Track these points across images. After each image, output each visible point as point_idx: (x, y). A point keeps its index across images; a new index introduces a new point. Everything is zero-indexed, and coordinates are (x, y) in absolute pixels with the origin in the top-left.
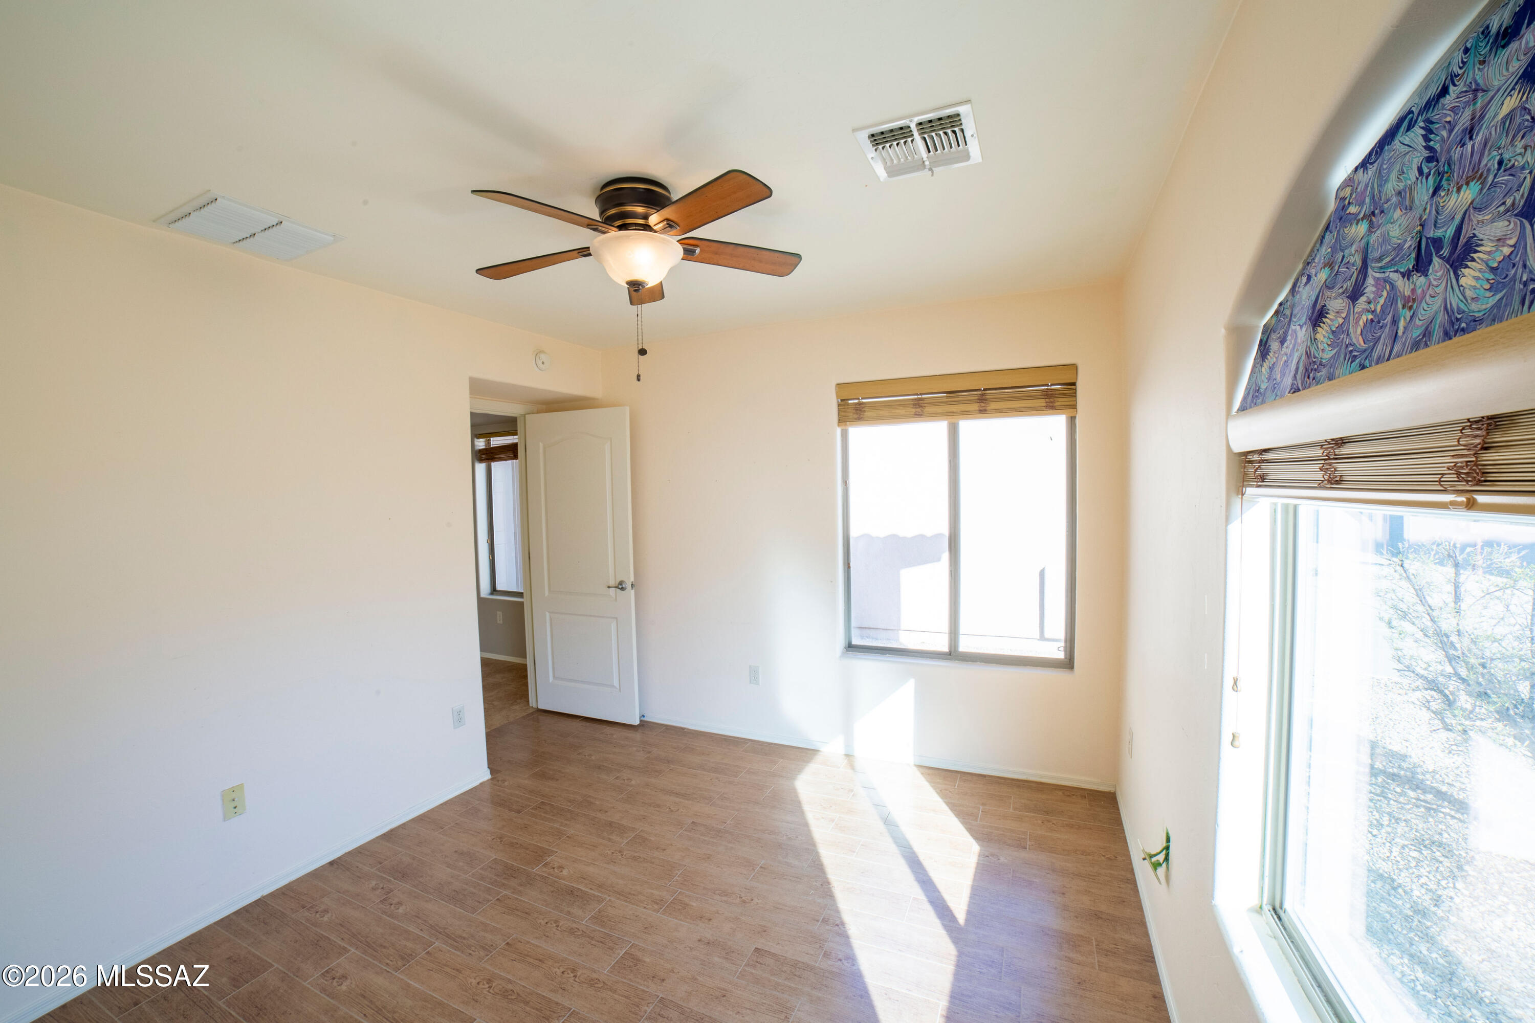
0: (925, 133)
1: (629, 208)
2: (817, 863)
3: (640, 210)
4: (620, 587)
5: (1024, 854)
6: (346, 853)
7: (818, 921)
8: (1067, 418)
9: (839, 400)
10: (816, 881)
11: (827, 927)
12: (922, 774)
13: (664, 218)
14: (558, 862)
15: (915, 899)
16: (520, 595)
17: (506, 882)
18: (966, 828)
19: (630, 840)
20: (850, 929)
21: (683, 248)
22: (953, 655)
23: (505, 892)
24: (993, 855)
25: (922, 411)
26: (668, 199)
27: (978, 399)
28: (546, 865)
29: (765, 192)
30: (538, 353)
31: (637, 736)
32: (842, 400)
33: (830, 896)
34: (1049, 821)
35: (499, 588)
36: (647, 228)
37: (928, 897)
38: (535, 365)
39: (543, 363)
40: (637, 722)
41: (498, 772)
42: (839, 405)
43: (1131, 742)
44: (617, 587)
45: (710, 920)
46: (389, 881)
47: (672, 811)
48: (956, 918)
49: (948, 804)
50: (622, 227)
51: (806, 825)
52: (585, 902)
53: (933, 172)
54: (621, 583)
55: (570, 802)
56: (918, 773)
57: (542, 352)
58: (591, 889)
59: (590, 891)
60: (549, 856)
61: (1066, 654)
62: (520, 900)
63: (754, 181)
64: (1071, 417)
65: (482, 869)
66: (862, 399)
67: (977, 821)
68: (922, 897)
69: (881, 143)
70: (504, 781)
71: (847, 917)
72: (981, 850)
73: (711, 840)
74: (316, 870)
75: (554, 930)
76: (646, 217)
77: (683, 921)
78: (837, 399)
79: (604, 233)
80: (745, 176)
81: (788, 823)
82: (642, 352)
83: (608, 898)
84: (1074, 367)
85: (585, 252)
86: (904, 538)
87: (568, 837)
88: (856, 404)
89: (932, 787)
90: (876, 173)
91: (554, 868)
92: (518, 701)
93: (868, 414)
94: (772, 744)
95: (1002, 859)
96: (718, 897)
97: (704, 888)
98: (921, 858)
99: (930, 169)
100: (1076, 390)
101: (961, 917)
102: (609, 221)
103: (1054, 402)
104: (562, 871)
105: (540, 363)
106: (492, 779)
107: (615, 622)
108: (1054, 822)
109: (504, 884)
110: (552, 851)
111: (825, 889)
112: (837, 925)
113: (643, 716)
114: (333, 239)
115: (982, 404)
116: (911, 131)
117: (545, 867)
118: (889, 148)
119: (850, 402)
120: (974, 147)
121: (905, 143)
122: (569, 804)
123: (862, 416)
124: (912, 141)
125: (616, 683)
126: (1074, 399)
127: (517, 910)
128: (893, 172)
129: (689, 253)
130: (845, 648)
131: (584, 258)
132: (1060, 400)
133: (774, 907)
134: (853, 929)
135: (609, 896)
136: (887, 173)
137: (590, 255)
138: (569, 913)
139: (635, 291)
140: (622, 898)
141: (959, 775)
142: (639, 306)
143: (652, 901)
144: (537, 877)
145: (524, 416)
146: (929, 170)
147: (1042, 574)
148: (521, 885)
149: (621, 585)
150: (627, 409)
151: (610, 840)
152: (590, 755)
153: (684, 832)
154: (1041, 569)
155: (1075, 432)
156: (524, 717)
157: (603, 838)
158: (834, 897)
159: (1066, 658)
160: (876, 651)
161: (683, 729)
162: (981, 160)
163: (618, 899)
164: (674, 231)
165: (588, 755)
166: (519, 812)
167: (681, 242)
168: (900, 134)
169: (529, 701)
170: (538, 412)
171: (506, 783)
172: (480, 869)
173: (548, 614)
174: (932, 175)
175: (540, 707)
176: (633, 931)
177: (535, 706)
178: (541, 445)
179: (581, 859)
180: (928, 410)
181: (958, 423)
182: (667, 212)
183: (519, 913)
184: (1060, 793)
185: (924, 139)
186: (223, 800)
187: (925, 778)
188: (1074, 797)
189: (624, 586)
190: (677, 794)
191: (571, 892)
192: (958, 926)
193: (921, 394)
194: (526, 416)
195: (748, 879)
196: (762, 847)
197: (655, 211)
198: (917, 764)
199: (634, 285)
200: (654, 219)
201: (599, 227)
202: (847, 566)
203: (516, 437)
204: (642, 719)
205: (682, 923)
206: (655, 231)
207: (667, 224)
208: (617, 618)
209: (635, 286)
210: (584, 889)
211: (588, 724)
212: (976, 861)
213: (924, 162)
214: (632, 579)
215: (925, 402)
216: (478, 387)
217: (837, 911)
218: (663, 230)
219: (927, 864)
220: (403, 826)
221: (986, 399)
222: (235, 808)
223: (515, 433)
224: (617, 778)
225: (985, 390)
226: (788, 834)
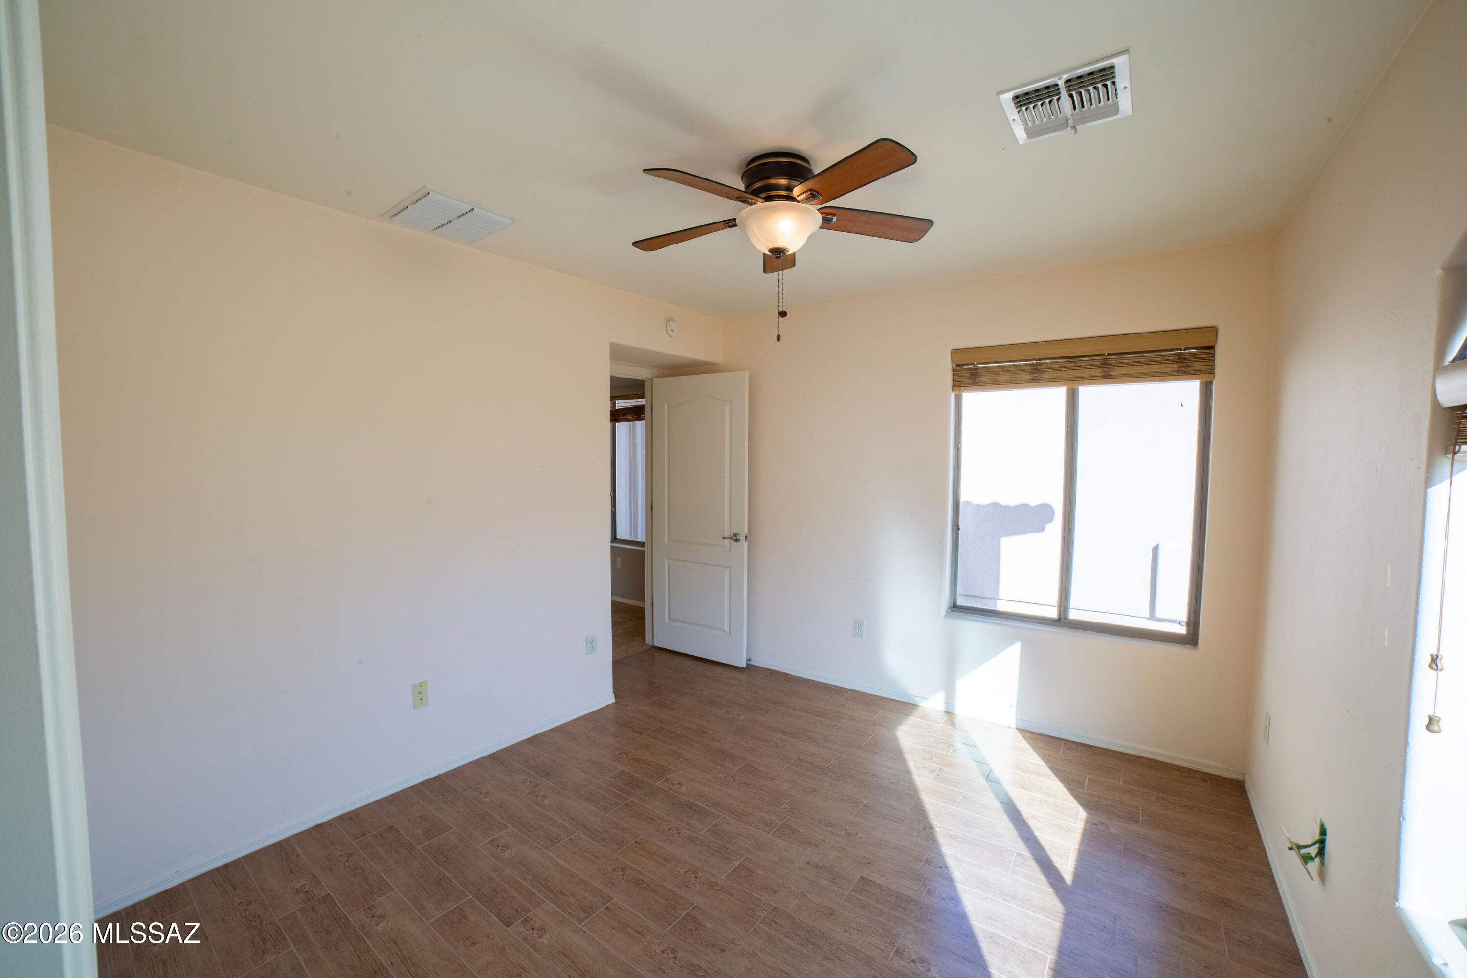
0: (1072, 90)
1: (773, 181)
2: (918, 808)
3: (783, 182)
4: (735, 538)
5: (1135, 828)
6: (499, 750)
7: (921, 861)
8: (1202, 384)
9: (954, 365)
10: (919, 825)
11: (930, 868)
12: (1024, 737)
13: (809, 188)
14: (678, 780)
15: (1018, 854)
16: (642, 544)
17: (632, 791)
18: (1073, 795)
19: (741, 768)
20: (953, 873)
21: (822, 217)
22: (1062, 621)
23: (632, 799)
24: (1102, 824)
25: (1040, 376)
26: (810, 171)
27: (1101, 364)
28: (666, 781)
29: (909, 158)
30: (668, 321)
31: (744, 677)
32: (957, 366)
33: (933, 840)
34: (1163, 799)
35: (618, 537)
36: (790, 198)
37: (1033, 854)
38: (666, 334)
39: (673, 330)
40: (744, 665)
41: (621, 697)
42: (953, 371)
43: (1267, 728)
44: (731, 538)
45: (817, 846)
46: (535, 777)
47: (779, 746)
48: (1063, 879)
49: (1052, 768)
50: (768, 199)
51: (908, 772)
52: (703, 816)
53: (1076, 130)
54: (736, 535)
55: (686, 729)
56: (1020, 736)
57: (671, 320)
58: (707, 806)
59: (707, 808)
60: (669, 774)
61: (1188, 629)
62: (647, 808)
63: (901, 149)
64: (1207, 382)
65: (611, 777)
66: (978, 364)
67: (1084, 789)
68: (1026, 853)
69: (1025, 105)
70: (627, 705)
71: (950, 862)
72: (1088, 817)
73: (816, 776)
74: (477, 760)
75: (676, 836)
76: (790, 189)
77: (791, 844)
78: (952, 364)
79: (751, 204)
80: (894, 144)
81: (890, 769)
82: (783, 314)
83: (723, 816)
84: (1213, 330)
85: (731, 223)
86: (1007, 507)
87: (685, 759)
88: (971, 369)
89: (1035, 750)
90: (1015, 135)
91: (674, 784)
92: (636, 638)
93: (983, 379)
94: (872, 695)
95: (1112, 830)
96: (824, 827)
97: (811, 818)
98: (1025, 816)
99: (1074, 127)
100: (1214, 354)
101: (1068, 876)
102: (756, 193)
103: (1188, 367)
104: (680, 788)
105: (669, 330)
106: (616, 703)
107: (729, 570)
108: (1171, 801)
109: (630, 792)
110: (671, 770)
111: (927, 831)
112: (940, 867)
113: (749, 660)
114: (510, 221)
115: (1105, 370)
116: (1058, 89)
117: (666, 782)
118: (1032, 108)
119: (965, 367)
120: (1125, 102)
121: (1050, 102)
122: (685, 731)
123: (977, 381)
124: (1058, 100)
125: (726, 628)
126: (1211, 363)
127: (643, 815)
128: (1031, 133)
129: (826, 223)
130: (950, 608)
131: (729, 229)
132: (1194, 364)
133: (878, 842)
134: (957, 874)
135: (724, 814)
136: (1027, 134)
137: (735, 225)
138: (688, 824)
139: (777, 258)
140: (735, 817)
141: (1063, 743)
142: (781, 272)
143: (763, 823)
144: (659, 790)
145: (651, 379)
146: (1072, 128)
147: (1155, 550)
148: (646, 795)
149: (736, 536)
150: (747, 373)
151: (722, 766)
152: (702, 690)
153: (791, 766)
154: (1155, 545)
155: (1211, 398)
156: (642, 653)
157: (717, 764)
158: (936, 841)
159: (1188, 633)
160: (982, 613)
161: (787, 674)
162: (1131, 114)
163: (732, 817)
164: (816, 201)
165: (700, 690)
166: (641, 733)
167: (822, 211)
168: (1049, 92)
169: (645, 639)
170: (663, 376)
171: (628, 708)
172: (610, 777)
173: (666, 561)
174: (1075, 134)
175: (656, 645)
176: (746, 846)
177: (650, 643)
178: (666, 406)
179: (698, 779)
180: (1046, 375)
181: (1078, 389)
182: (809, 184)
183: (644, 818)
184: (1177, 773)
185: (1071, 96)
186: (413, 692)
187: (1027, 741)
188: (1193, 779)
189: (738, 538)
190: (783, 732)
191: (690, 806)
192: (1064, 886)
193: (1040, 359)
194: (654, 380)
195: (852, 814)
196: (865, 787)
197: (799, 183)
198: (1018, 727)
199: (776, 252)
200: (796, 191)
201: (748, 200)
202: (956, 527)
203: (644, 400)
204: (749, 662)
205: (791, 845)
206: (798, 201)
207: (811, 194)
208: (730, 568)
209: (778, 252)
210: (700, 805)
211: (698, 663)
212: (1083, 827)
213: (1067, 120)
214: (746, 532)
215: (1044, 367)
216: (617, 353)
217: (940, 855)
218: (806, 200)
219: (1031, 823)
220: (544, 734)
221: (1109, 365)
222: (421, 699)
223: (642, 396)
224: (727, 713)
225: (1109, 355)
226: (890, 778)
